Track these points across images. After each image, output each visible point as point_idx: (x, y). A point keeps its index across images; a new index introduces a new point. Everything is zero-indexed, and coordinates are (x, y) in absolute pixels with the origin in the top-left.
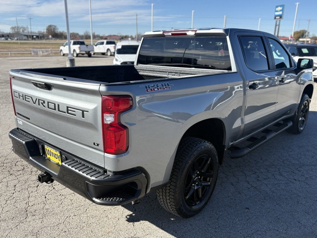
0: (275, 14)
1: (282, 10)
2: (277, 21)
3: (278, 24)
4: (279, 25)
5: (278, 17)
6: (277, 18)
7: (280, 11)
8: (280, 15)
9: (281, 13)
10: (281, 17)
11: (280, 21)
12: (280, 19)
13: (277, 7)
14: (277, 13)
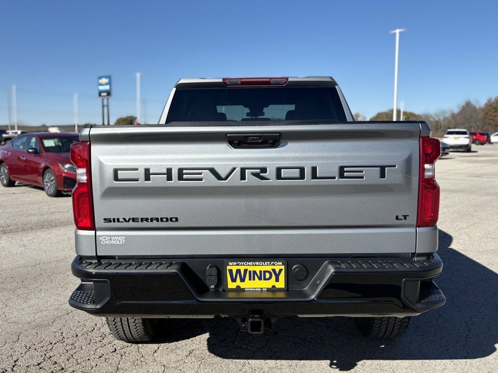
0: (98, 88)
1: (109, 83)
2: (103, 100)
3: (105, 103)
4: (108, 106)
5: (105, 94)
6: (103, 94)
7: (106, 84)
8: (107, 90)
9: (107, 87)
10: (109, 93)
11: (108, 99)
12: (107, 97)
13: (100, 78)
14: (101, 88)
